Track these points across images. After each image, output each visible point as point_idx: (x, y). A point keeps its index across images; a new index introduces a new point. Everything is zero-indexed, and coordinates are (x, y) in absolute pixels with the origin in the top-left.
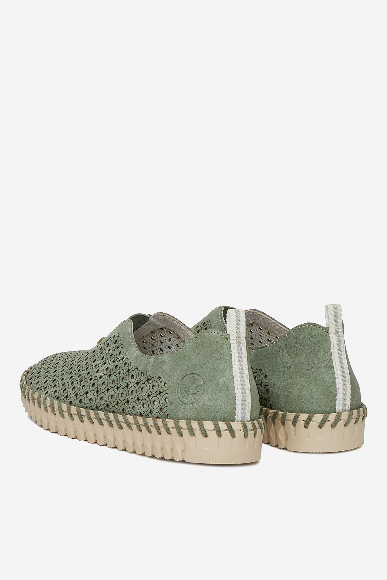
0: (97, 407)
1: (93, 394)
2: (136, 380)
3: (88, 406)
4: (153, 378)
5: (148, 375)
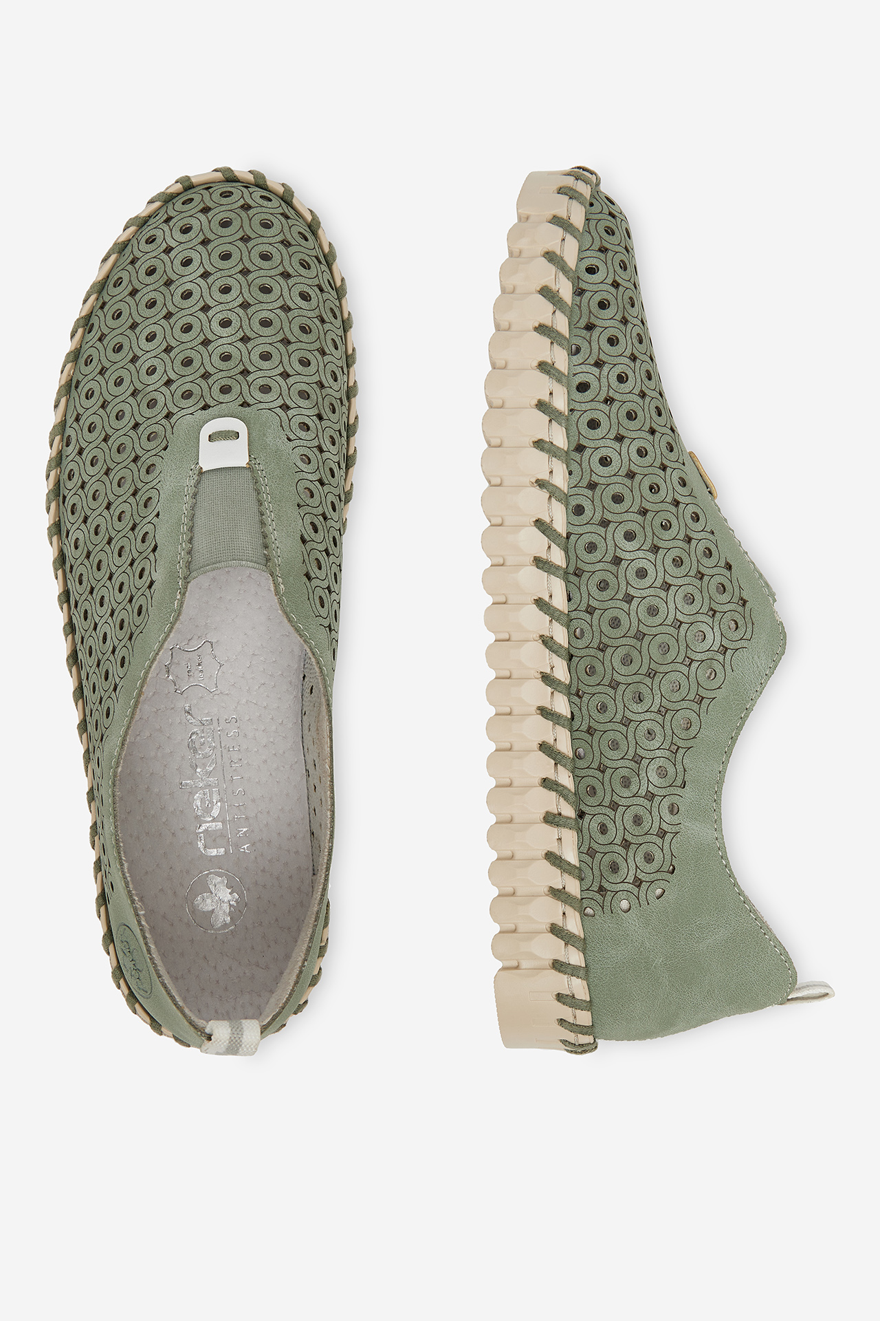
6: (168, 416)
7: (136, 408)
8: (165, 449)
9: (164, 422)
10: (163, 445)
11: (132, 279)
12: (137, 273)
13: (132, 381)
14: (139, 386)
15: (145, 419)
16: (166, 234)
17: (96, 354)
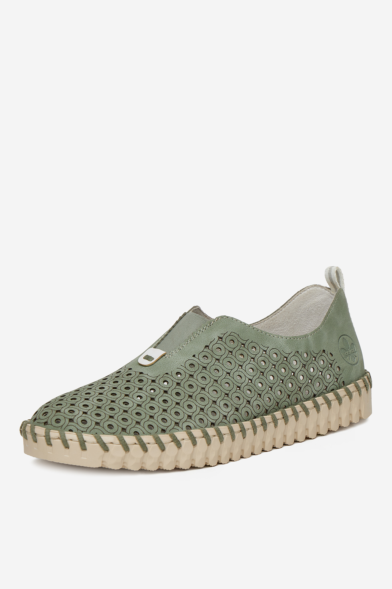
0: (267, 410)
1: (256, 400)
2: (301, 364)
3: (256, 415)
4: (318, 354)
5: (312, 353)
6: (153, 381)
7: (159, 396)
8: (167, 374)
9: (157, 381)
10: (166, 375)
11: (106, 420)
12: (102, 420)
13: (148, 403)
14: (149, 399)
15: (161, 390)
16: (78, 417)
17: (146, 423)
